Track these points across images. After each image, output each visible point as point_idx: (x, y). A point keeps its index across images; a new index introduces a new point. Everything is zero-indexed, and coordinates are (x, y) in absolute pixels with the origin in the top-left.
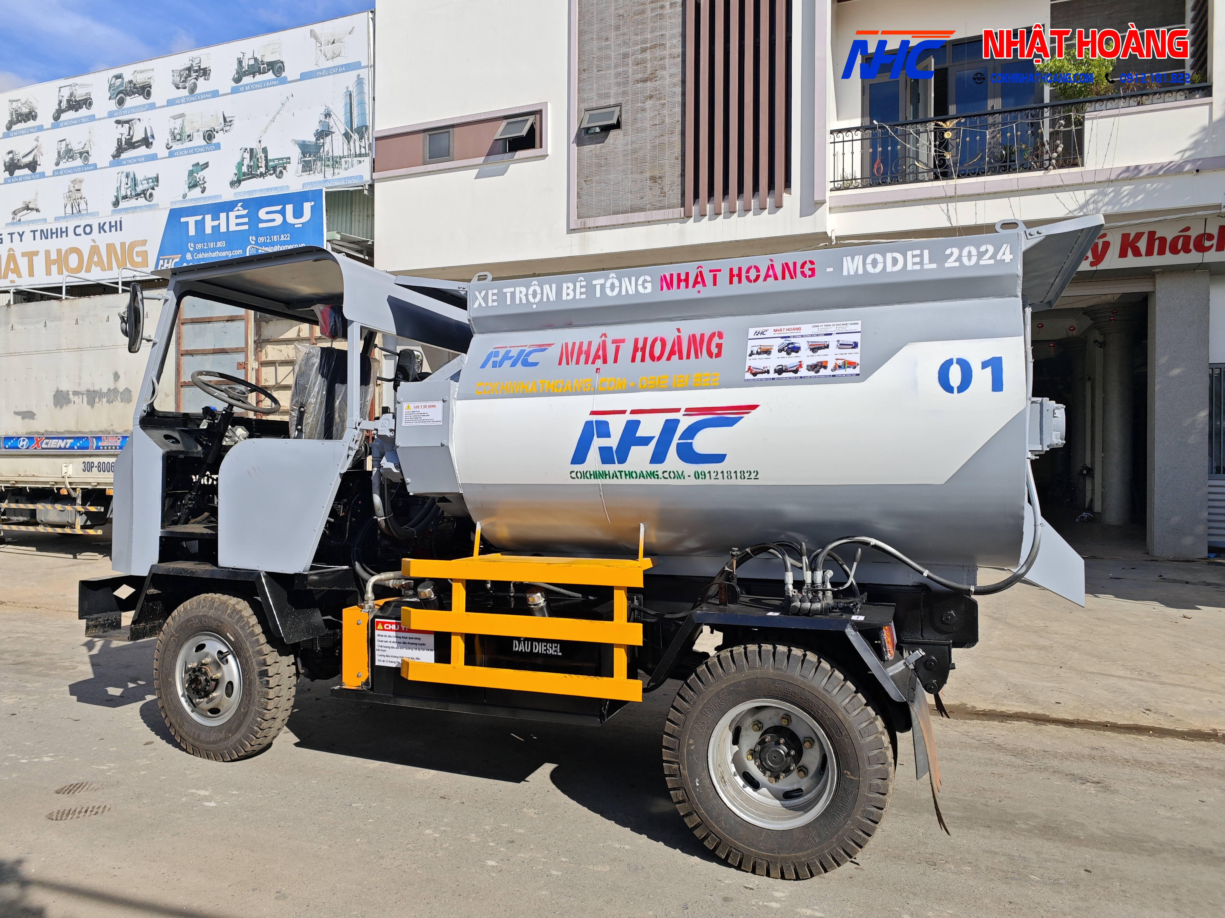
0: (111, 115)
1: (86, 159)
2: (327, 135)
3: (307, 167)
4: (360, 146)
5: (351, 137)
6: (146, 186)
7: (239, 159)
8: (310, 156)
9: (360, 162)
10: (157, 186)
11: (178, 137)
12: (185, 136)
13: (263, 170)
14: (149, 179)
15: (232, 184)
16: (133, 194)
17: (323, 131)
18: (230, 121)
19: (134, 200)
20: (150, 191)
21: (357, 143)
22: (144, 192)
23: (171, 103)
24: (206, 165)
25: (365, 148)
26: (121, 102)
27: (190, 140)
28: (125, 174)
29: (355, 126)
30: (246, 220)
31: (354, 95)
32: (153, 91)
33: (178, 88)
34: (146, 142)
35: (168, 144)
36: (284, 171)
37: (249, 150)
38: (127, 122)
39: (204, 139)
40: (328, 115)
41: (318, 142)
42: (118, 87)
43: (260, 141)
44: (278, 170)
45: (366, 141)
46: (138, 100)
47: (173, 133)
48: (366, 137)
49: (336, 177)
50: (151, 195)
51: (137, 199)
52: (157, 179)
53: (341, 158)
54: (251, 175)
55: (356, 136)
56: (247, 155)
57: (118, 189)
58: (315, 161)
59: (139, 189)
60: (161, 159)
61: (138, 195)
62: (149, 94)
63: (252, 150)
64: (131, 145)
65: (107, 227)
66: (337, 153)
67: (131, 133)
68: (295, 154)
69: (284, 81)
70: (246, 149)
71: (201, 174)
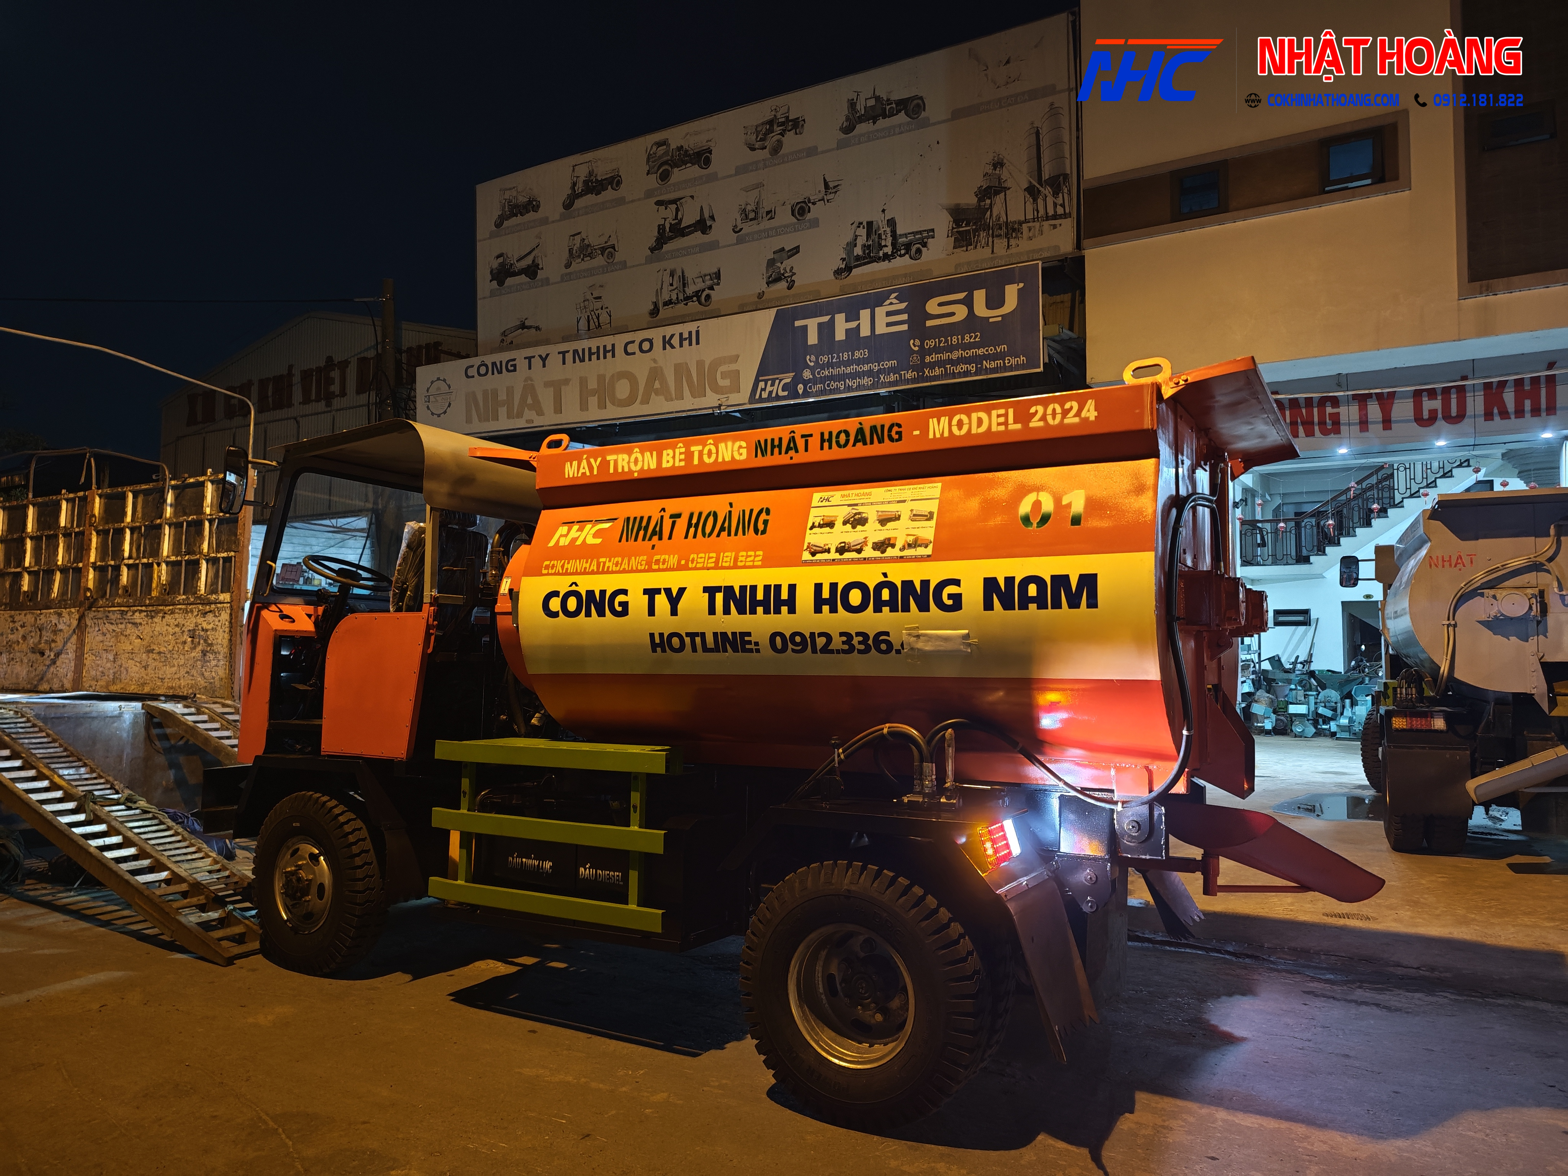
0: (649, 194)
1: (611, 255)
2: (997, 193)
3: (962, 240)
4: (1055, 205)
5: (1039, 191)
6: (700, 285)
7: (849, 238)
8: (967, 225)
9: (1055, 227)
10: (718, 284)
11: (752, 215)
12: (762, 212)
13: (889, 250)
14: (705, 276)
15: (838, 272)
16: (681, 297)
17: (989, 187)
18: (835, 187)
19: (682, 305)
20: (707, 292)
21: (1050, 200)
22: (697, 294)
23: (741, 170)
24: (796, 250)
25: (1063, 205)
26: (665, 177)
27: (771, 218)
28: (668, 271)
29: (1046, 175)
30: (905, 317)
31: (1043, 132)
32: (714, 157)
33: (753, 149)
34: (702, 226)
35: (736, 226)
36: (924, 250)
37: (865, 224)
38: (674, 202)
39: (793, 214)
40: (998, 164)
41: (982, 204)
42: (660, 157)
43: (883, 211)
44: (914, 249)
45: (1066, 196)
46: (693, 171)
47: (744, 210)
48: (1066, 190)
49: (1013, 250)
50: (708, 297)
51: (686, 304)
52: (718, 275)
53: (1021, 223)
54: (869, 256)
55: (1047, 191)
56: (863, 232)
57: (658, 293)
58: (975, 231)
59: (690, 291)
60: (725, 247)
61: (688, 298)
62: (708, 162)
63: (870, 224)
64: (678, 231)
65: (675, 341)
66: (1015, 215)
67: (679, 216)
68: (942, 224)
69: (926, 124)
70: (861, 223)
71: (788, 264)
